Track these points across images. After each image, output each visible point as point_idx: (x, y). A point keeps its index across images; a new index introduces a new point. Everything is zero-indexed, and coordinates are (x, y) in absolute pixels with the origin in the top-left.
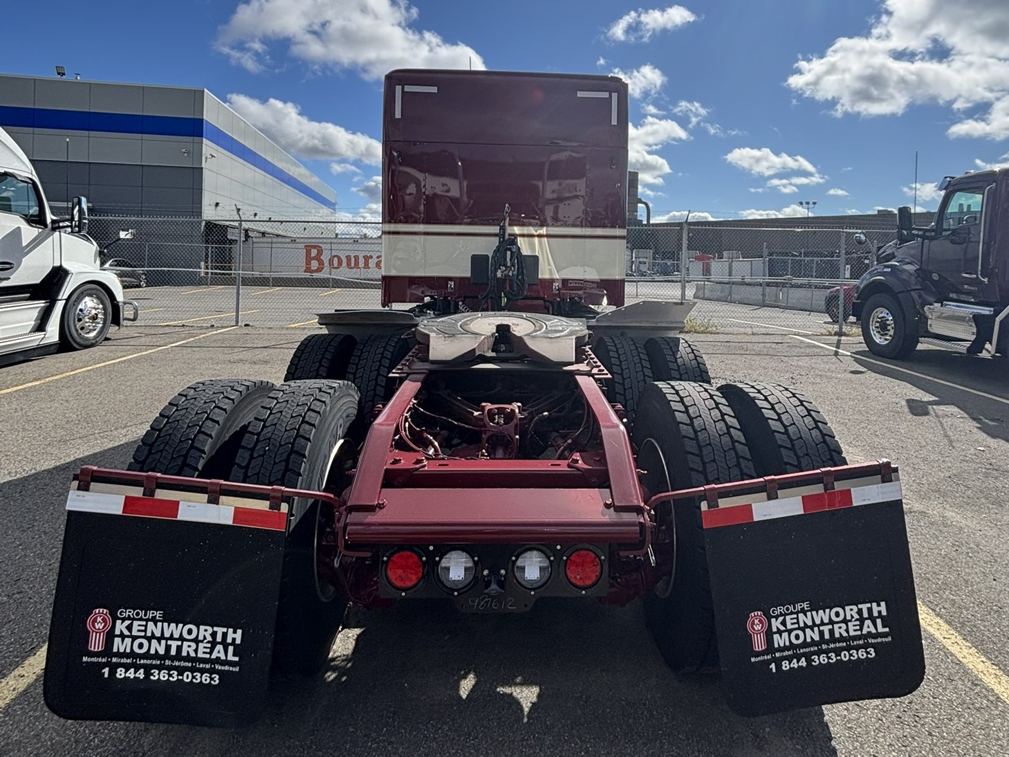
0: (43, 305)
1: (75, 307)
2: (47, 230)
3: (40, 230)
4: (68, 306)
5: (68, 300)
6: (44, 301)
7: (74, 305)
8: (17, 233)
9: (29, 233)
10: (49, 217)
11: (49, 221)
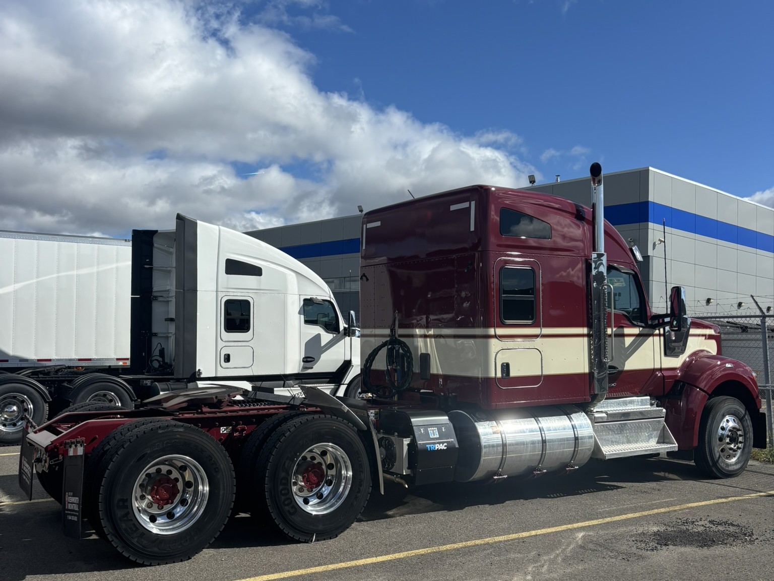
0: (333, 387)
1: (355, 390)
2: (340, 335)
3: (335, 335)
4: (350, 390)
5: (349, 385)
6: (334, 385)
7: (354, 389)
8: (318, 337)
9: (326, 337)
10: (342, 325)
11: (341, 328)
